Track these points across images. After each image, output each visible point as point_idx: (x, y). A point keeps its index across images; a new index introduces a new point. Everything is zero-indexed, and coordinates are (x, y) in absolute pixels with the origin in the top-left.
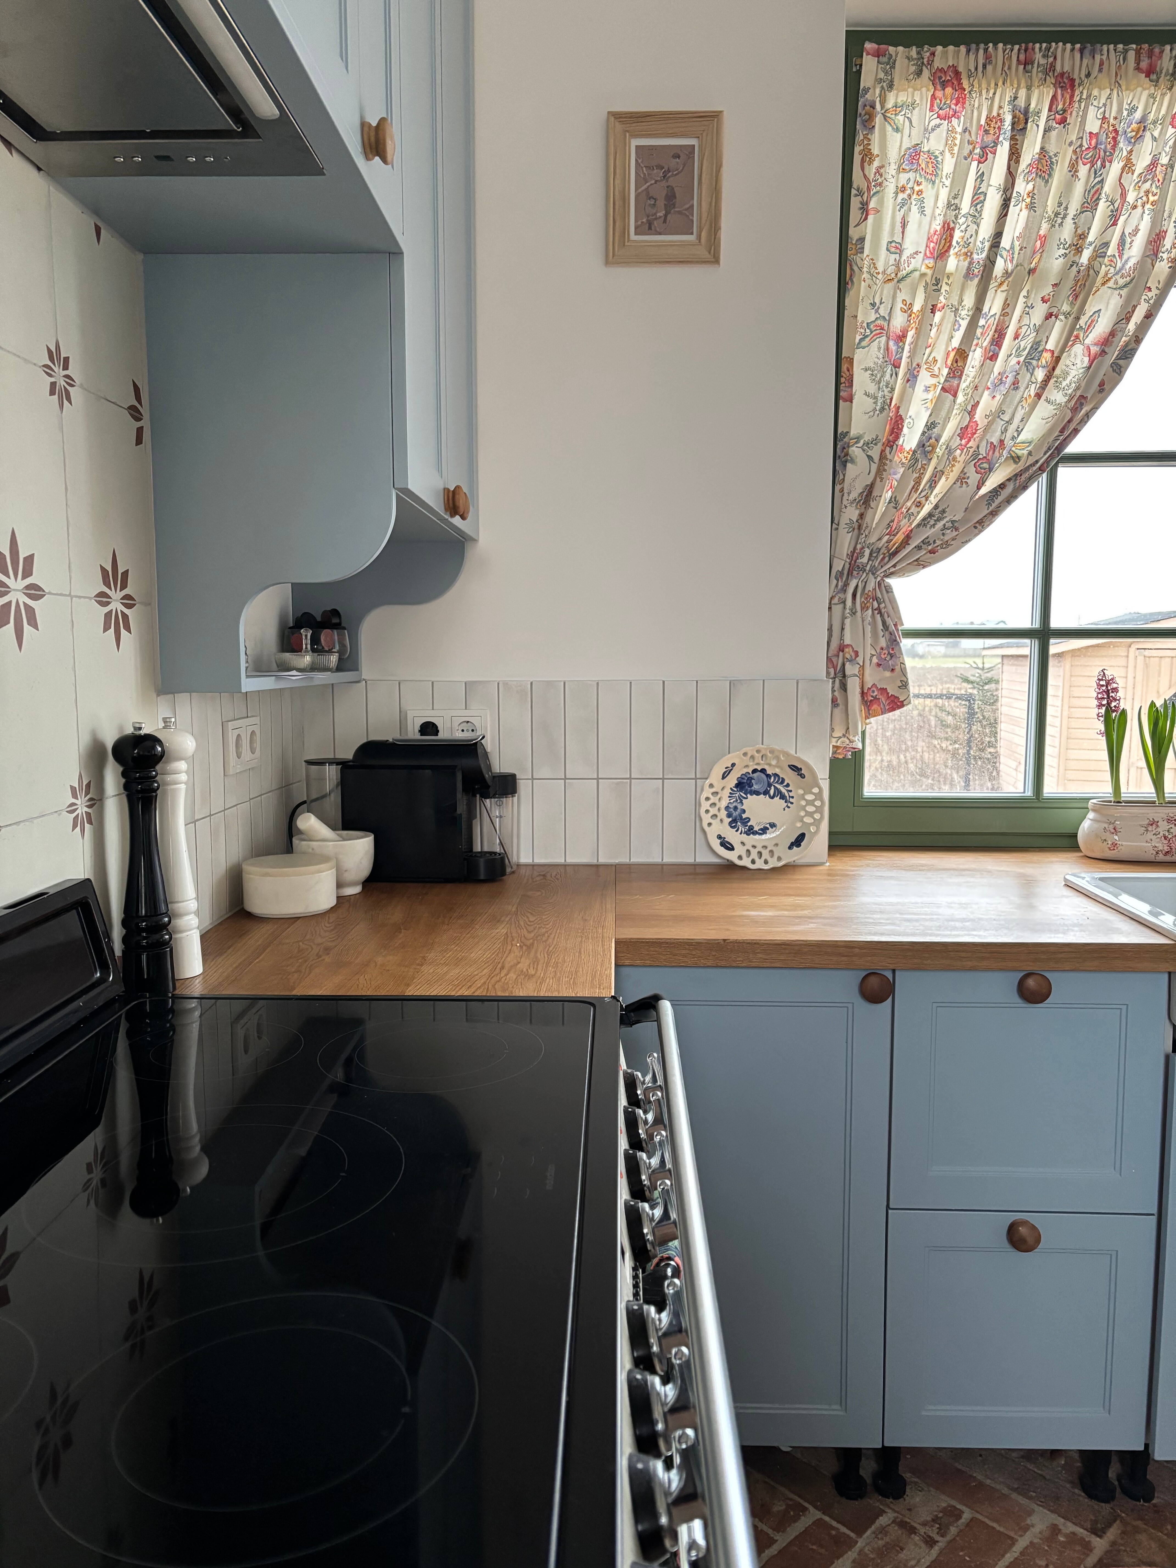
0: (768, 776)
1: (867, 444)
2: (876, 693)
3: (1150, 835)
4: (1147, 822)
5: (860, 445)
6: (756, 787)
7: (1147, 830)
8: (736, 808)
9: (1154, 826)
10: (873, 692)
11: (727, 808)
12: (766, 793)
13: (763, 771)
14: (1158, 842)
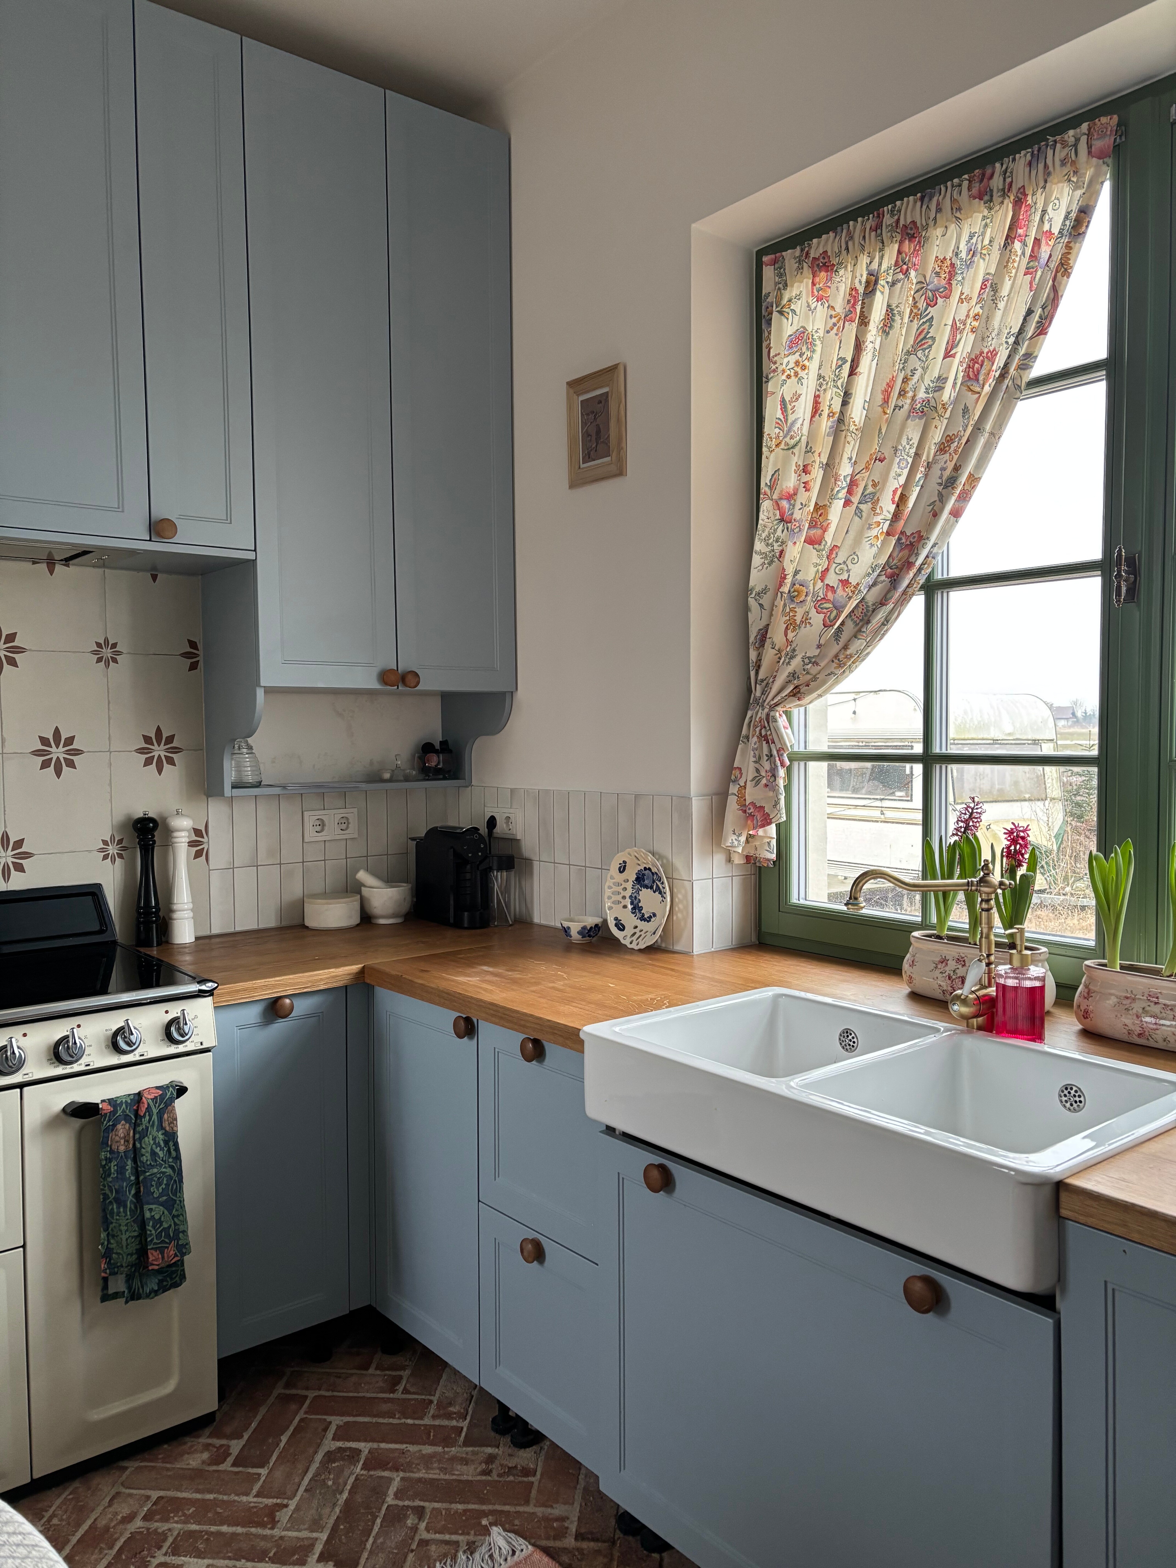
0: (653, 873)
1: (758, 594)
2: (752, 810)
3: (937, 973)
4: (938, 959)
5: (753, 596)
6: (646, 882)
7: (936, 968)
8: (636, 897)
9: (944, 964)
10: (750, 809)
11: (631, 897)
12: (651, 888)
13: (650, 869)
14: (942, 981)
